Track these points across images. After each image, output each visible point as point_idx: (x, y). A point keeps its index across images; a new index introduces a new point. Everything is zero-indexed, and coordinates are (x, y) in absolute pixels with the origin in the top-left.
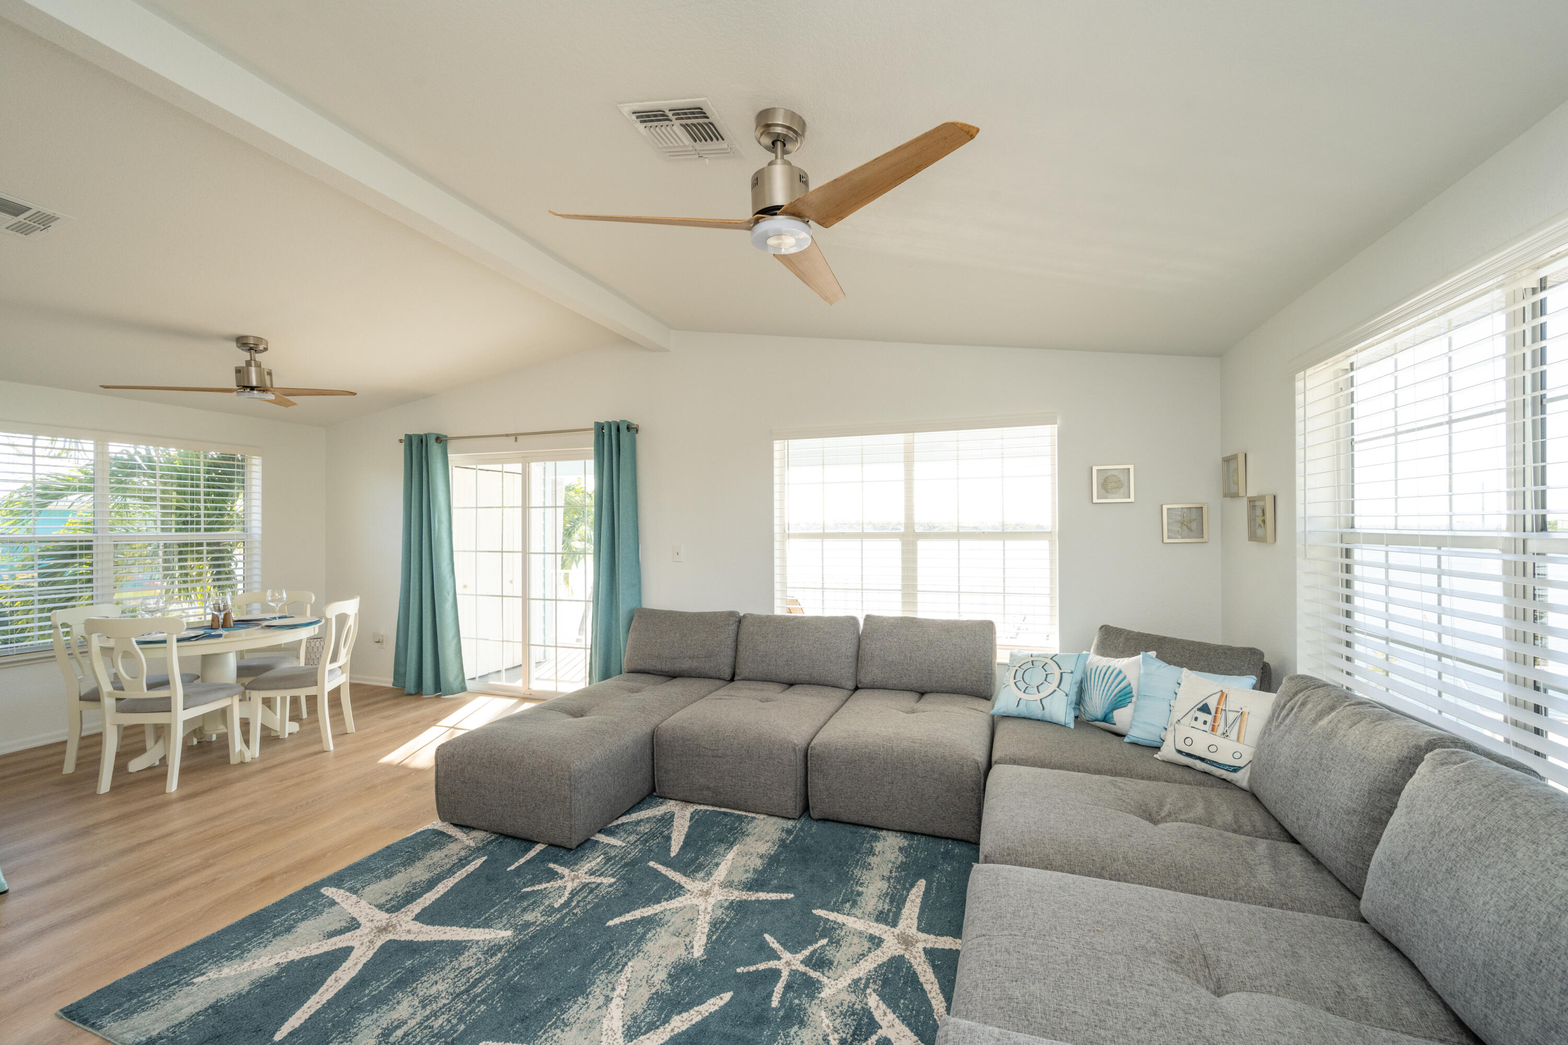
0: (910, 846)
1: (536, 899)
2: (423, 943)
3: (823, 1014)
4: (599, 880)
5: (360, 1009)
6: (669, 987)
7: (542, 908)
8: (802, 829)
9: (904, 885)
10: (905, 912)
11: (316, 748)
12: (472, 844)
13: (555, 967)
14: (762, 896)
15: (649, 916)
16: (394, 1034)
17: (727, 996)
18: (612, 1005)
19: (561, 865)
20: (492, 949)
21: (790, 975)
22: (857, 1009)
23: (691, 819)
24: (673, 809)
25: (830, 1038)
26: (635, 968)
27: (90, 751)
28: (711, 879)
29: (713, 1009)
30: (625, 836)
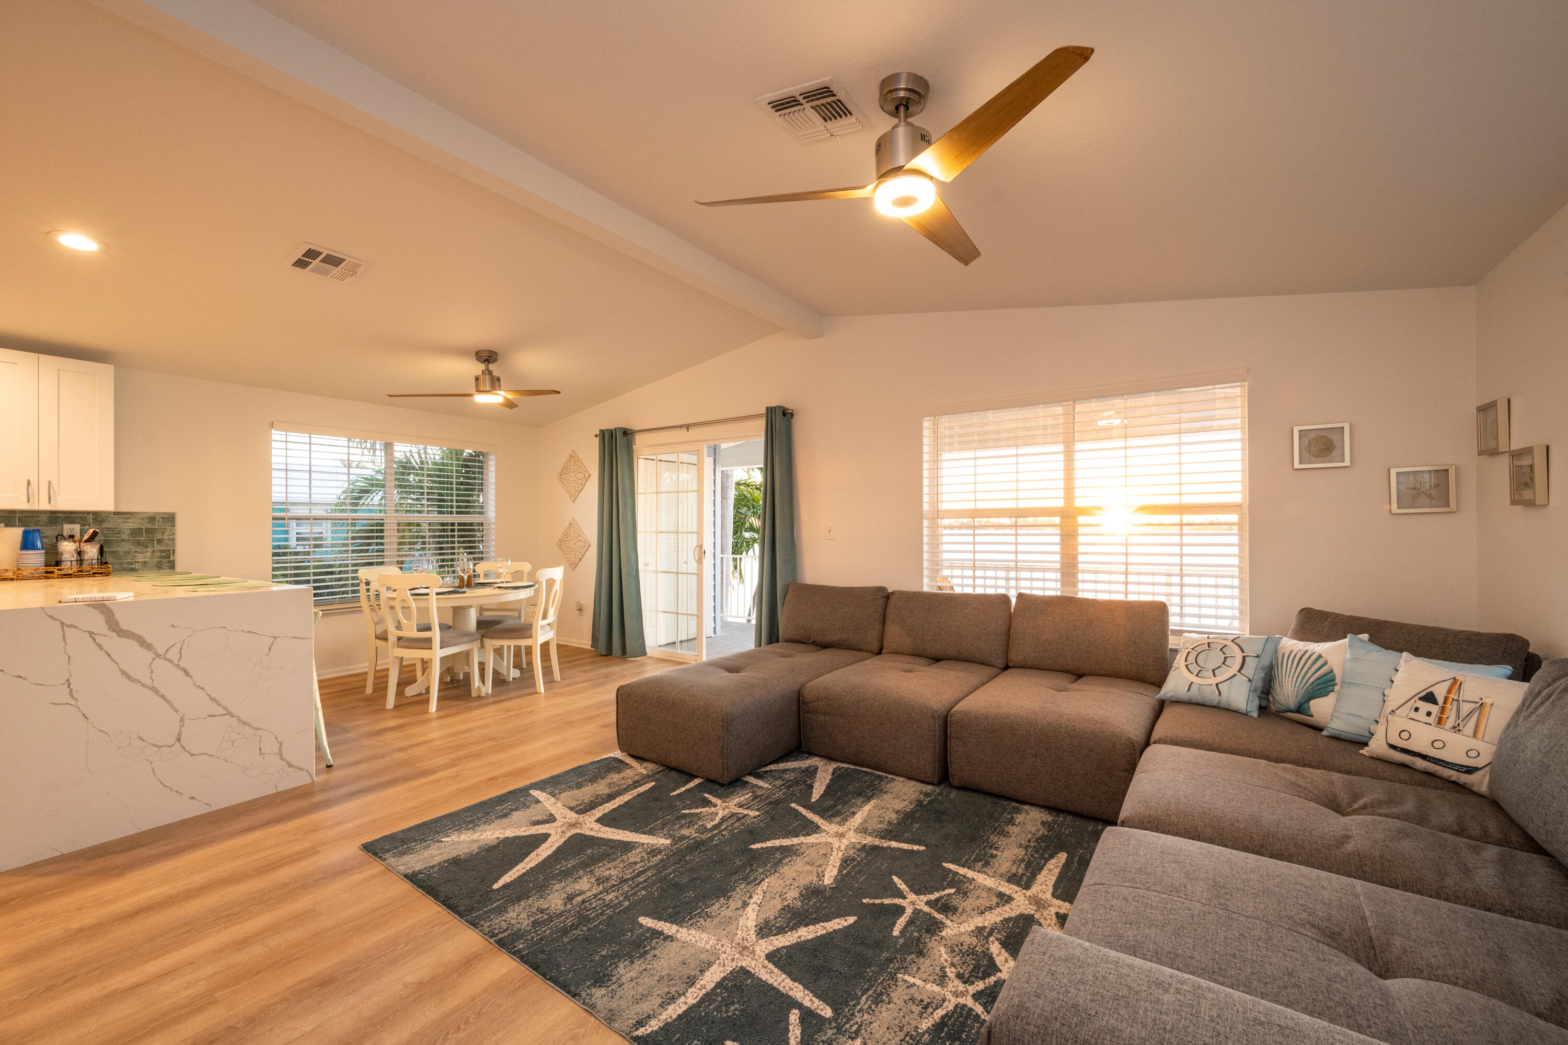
0: (1054, 822)
1: (692, 820)
2: (601, 839)
3: (943, 950)
4: (746, 812)
5: (553, 878)
6: (800, 903)
7: (696, 827)
8: (940, 794)
9: (1043, 855)
10: (1041, 878)
11: (531, 691)
12: (645, 772)
13: (703, 872)
14: (894, 844)
15: (787, 846)
16: (576, 899)
17: (851, 920)
18: (749, 909)
19: (715, 796)
20: (654, 851)
21: (914, 913)
22: (977, 951)
23: (833, 773)
24: (817, 763)
25: (948, 970)
26: (770, 883)
27: (382, 680)
28: (847, 824)
29: (837, 927)
30: (772, 780)
